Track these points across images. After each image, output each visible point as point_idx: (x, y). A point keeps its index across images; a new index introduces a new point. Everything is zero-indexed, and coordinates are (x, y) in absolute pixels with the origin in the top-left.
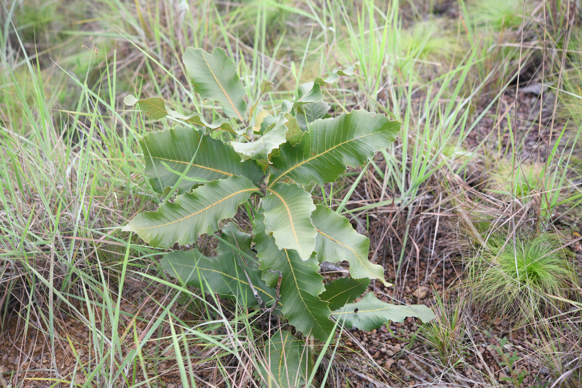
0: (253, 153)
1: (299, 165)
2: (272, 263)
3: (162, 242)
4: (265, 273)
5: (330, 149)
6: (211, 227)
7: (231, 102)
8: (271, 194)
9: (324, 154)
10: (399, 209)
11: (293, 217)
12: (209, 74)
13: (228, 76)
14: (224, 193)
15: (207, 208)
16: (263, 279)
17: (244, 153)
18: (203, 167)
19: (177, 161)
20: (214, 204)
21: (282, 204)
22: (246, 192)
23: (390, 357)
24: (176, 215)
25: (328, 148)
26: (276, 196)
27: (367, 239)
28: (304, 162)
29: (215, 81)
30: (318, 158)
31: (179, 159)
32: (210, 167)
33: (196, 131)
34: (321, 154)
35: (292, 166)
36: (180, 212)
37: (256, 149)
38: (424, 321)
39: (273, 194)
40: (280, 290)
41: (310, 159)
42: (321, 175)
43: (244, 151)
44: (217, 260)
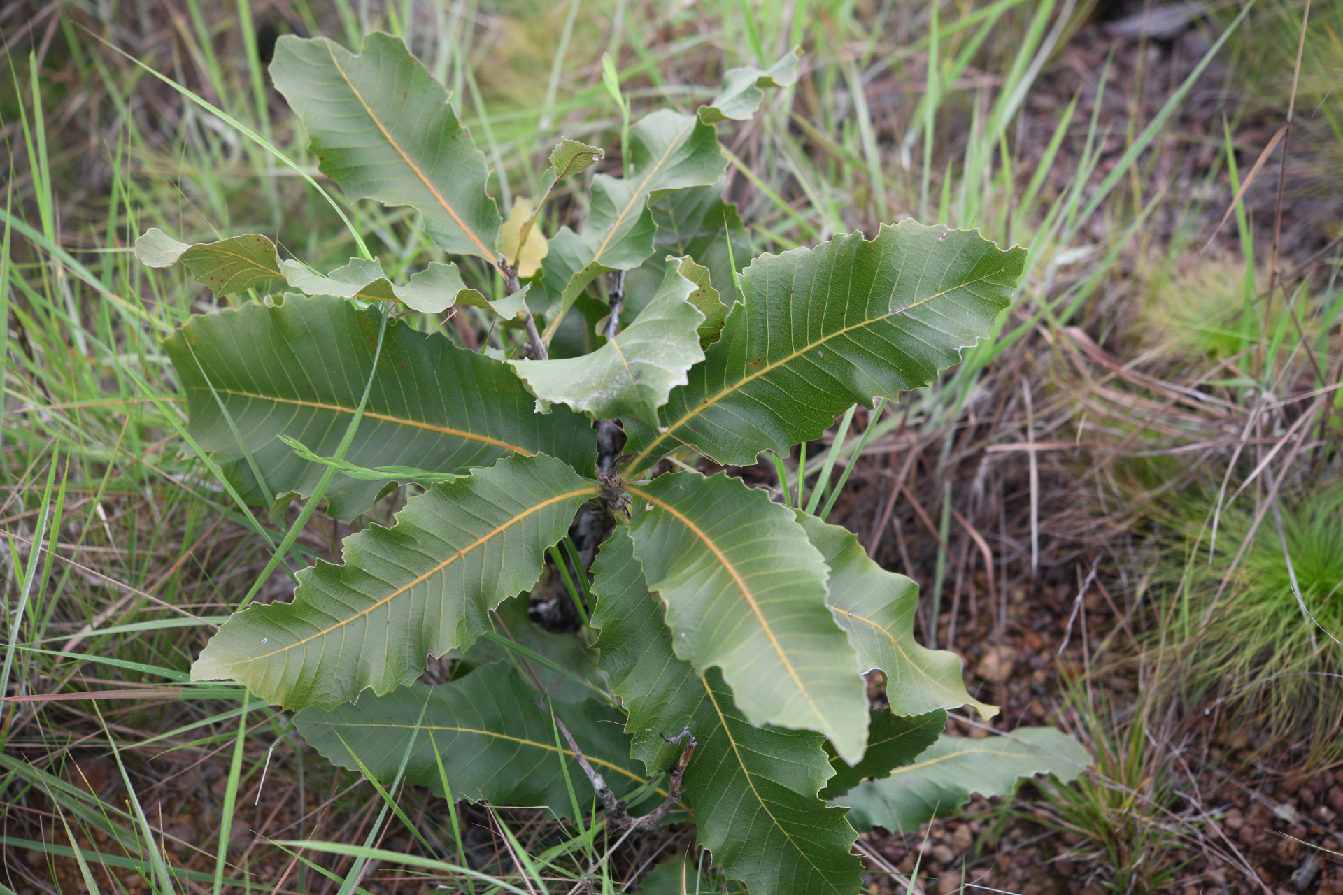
0: (597, 402)
1: (712, 401)
2: (660, 705)
3: (320, 691)
4: (641, 738)
5: (809, 347)
6: (464, 624)
7: (443, 202)
8: (648, 508)
9: (789, 363)
10: (920, 441)
11: (758, 598)
12: (361, 118)
13: (420, 118)
14: (490, 514)
15: (443, 564)
16: (635, 755)
17: (570, 403)
18: (390, 418)
19: (300, 402)
20: (464, 552)
21: (701, 546)
22: (562, 504)
23: (946, 867)
24: (349, 601)
25: (801, 344)
26: (668, 515)
27: (913, 586)
28: (726, 391)
29: (384, 138)
30: (769, 375)
31: (308, 394)
32: (416, 417)
33: (360, 313)
34: (781, 363)
35: (692, 407)
36: (362, 588)
37: (605, 387)
38: (1064, 780)
39: (657, 510)
40: (684, 777)
41: (745, 380)
42: (779, 423)
43: (568, 394)
44: (465, 693)
